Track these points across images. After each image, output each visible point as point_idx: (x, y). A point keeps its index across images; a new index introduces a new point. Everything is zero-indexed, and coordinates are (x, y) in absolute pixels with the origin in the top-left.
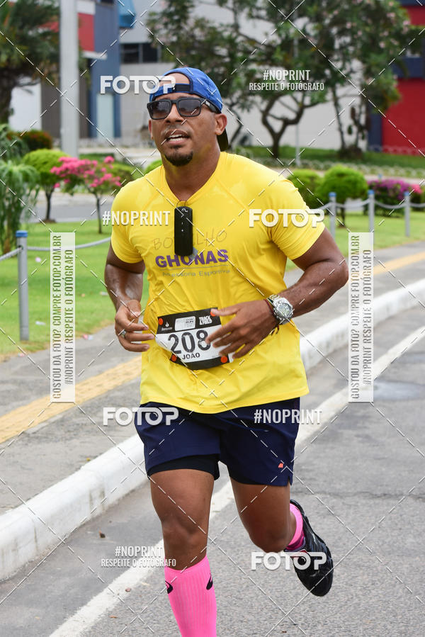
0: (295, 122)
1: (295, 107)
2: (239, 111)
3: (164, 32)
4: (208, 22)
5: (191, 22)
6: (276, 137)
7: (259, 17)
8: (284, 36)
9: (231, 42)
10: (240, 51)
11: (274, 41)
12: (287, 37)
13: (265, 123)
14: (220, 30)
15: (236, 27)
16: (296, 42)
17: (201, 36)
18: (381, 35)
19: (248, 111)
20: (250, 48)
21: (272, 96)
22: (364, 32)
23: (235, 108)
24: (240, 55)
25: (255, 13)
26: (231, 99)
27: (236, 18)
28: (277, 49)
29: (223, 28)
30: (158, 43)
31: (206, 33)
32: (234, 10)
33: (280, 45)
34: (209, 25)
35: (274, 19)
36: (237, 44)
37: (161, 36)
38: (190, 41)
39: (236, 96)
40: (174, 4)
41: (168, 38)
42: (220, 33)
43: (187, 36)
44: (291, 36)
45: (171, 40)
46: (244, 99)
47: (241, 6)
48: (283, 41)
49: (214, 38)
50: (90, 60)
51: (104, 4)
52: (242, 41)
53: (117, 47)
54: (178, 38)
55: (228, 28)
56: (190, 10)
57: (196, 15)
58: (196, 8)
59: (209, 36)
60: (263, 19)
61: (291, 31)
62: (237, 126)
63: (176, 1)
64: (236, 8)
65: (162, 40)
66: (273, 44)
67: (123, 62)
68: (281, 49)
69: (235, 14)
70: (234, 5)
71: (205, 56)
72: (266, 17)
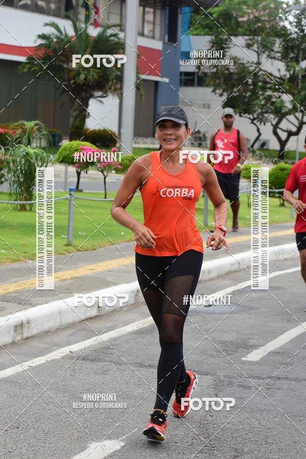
0: (297, 133)
1: (296, 123)
2: (258, 124)
4: (239, 60)
5: (227, 59)
6: (283, 143)
7: (274, 58)
8: (292, 72)
9: (255, 75)
10: (260, 81)
11: (285, 76)
12: (294, 73)
13: (275, 133)
14: (247, 65)
15: (259, 63)
16: (300, 77)
17: (234, 69)
19: (265, 124)
20: (268, 80)
21: (281, 114)
23: (255, 122)
24: (260, 84)
25: (273, 55)
26: (253, 115)
27: (258, 58)
28: (286, 81)
29: (250, 64)
30: (203, 73)
31: (237, 67)
32: (257, 52)
33: (289, 79)
34: (239, 62)
35: (285, 59)
36: (259, 76)
37: (205, 68)
38: (226, 72)
39: (257, 113)
40: (215, 45)
41: (210, 69)
42: (247, 68)
43: (224, 69)
44: (296, 72)
45: (212, 71)
46: (262, 115)
47: (263, 50)
48: (291, 76)
49: (243, 71)
50: (156, 83)
51: (169, 43)
52: (262, 74)
53: (178, 74)
54: (217, 70)
55: (253, 65)
56: (227, 50)
57: (231, 55)
58: (231, 49)
59: (239, 70)
60: (278, 59)
61: (297, 69)
62: (257, 134)
63: (217, 43)
64: (259, 51)
65: (206, 71)
66: (283, 77)
67: (182, 84)
68: (289, 82)
69: (259, 55)
70: (258, 48)
71: (236, 83)
72: (280, 58)
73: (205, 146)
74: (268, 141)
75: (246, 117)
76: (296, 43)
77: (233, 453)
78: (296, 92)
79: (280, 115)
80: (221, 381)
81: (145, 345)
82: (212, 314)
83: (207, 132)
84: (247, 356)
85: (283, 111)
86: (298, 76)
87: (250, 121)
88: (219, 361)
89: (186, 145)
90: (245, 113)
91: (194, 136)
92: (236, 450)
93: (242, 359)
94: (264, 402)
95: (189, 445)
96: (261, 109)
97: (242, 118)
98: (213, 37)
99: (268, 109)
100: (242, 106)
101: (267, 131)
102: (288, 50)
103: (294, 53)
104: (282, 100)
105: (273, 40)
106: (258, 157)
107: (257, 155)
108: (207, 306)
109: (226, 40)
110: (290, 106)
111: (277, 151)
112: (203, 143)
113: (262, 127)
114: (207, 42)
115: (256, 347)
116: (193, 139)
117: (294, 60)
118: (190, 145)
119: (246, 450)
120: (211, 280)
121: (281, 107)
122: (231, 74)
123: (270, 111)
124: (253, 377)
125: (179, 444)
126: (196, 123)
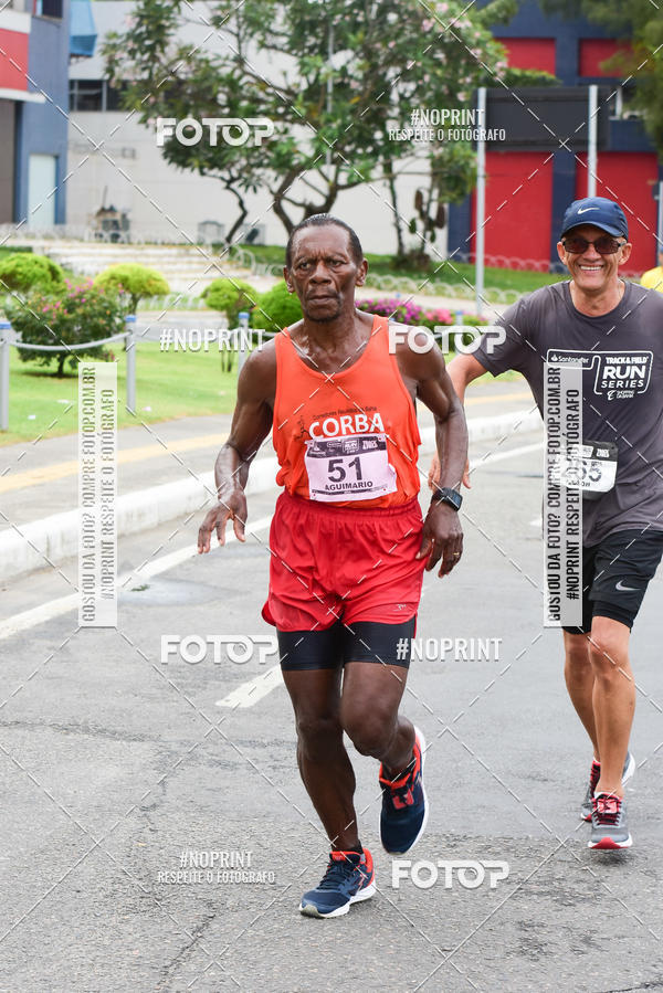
0: (325, 208)
1: (324, 188)
2: (241, 191)
3: (130, 64)
4: (198, 52)
5: (172, 50)
7: (274, 47)
8: (312, 78)
9: (232, 84)
10: (244, 98)
11: (298, 85)
12: (316, 80)
13: (278, 210)
14: (214, 64)
15: (240, 61)
16: (330, 89)
17: (186, 73)
18: (461, 81)
19: (255, 191)
20: (261, 95)
21: (289, 168)
22: (434, 75)
23: (234, 185)
24: (244, 104)
25: (270, 40)
26: (230, 171)
27: (240, 48)
28: (300, 97)
29: (220, 62)
30: (118, 81)
31: (194, 68)
32: (237, 35)
33: (305, 91)
34: (199, 56)
35: (299, 50)
36: (241, 88)
37: (125, 70)
38: (170, 78)
39: (238, 166)
40: (145, 22)
41: (135, 73)
42: (215, 69)
43: (164, 72)
44: (321, 77)
45: (139, 78)
46: (249, 172)
47: (249, 31)
48: (310, 86)
49: (206, 78)
50: (19, 105)
51: (46, 17)
52: (247, 83)
53: (66, 85)
54: (151, 74)
55: (228, 63)
56: (171, 31)
57: (181, 40)
58: (180, 29)
59: (199, 73)
60: (282, 50)
61: (323, 70)
62: (239, 213)
63: (148, 17)
64: (242, 33)
65: (126, 77)
66: (293, 88)
67: (75, 107)
68: (305, 99)
69: (240, 42)
70: (239, 27)
71: (192, 103)
72: (287, 47)
73: (125, 240)
74: (263, 226)
75: (214, 176)
76: (319, 15)
77: (204, 911)
78: (322, 120)
79: (287, 171)
80: (172, 752)
81: (4, 678)
82: (149, 606)
83: (129, 210)
84: (228, 698)
85: (295, 162)
86: (326, 85)
87: (225, 184)
88: (167, 708)
89: (86, 238)
90: (211, 168)
91: (102, 218)
92: (210, 905)
93: (218, 704)
94: (266, 795)
95: (106, 897)
96: (248, 157)
97: (205, 178)
98: (141, 5)
99: (262, 157)
100: (205, 152)
101: (259, 206)
102: (303, 29)
103: (316, 36)
104: (293, 138)
105: (271, 9)
106: (241, 263)
107: (239, 258)
108: (138, 590)
109: (169, 10)
110: (307, 150)
111: (281, 248)
112: (123, 234)
113: (249, 197)
114: (127, 14)
115: (247, 677)
116: (101, 225)
117: (316, 51)
118: (93, 239)
119: (230, 903)
120: (144, 532)
121: (290, 154)
122: (180, 83)
123: (266, 161)
124: (242, 743)
125: (85, 895)
126: (106, 190)
